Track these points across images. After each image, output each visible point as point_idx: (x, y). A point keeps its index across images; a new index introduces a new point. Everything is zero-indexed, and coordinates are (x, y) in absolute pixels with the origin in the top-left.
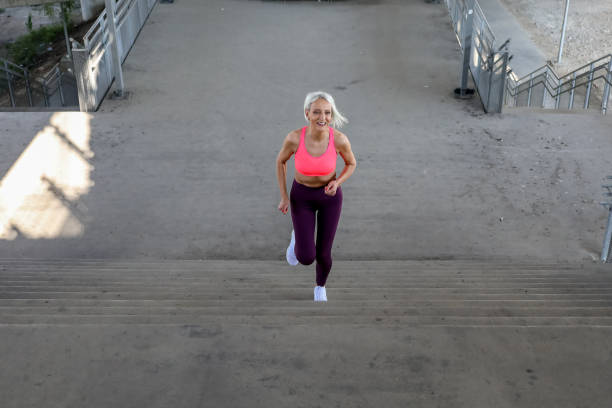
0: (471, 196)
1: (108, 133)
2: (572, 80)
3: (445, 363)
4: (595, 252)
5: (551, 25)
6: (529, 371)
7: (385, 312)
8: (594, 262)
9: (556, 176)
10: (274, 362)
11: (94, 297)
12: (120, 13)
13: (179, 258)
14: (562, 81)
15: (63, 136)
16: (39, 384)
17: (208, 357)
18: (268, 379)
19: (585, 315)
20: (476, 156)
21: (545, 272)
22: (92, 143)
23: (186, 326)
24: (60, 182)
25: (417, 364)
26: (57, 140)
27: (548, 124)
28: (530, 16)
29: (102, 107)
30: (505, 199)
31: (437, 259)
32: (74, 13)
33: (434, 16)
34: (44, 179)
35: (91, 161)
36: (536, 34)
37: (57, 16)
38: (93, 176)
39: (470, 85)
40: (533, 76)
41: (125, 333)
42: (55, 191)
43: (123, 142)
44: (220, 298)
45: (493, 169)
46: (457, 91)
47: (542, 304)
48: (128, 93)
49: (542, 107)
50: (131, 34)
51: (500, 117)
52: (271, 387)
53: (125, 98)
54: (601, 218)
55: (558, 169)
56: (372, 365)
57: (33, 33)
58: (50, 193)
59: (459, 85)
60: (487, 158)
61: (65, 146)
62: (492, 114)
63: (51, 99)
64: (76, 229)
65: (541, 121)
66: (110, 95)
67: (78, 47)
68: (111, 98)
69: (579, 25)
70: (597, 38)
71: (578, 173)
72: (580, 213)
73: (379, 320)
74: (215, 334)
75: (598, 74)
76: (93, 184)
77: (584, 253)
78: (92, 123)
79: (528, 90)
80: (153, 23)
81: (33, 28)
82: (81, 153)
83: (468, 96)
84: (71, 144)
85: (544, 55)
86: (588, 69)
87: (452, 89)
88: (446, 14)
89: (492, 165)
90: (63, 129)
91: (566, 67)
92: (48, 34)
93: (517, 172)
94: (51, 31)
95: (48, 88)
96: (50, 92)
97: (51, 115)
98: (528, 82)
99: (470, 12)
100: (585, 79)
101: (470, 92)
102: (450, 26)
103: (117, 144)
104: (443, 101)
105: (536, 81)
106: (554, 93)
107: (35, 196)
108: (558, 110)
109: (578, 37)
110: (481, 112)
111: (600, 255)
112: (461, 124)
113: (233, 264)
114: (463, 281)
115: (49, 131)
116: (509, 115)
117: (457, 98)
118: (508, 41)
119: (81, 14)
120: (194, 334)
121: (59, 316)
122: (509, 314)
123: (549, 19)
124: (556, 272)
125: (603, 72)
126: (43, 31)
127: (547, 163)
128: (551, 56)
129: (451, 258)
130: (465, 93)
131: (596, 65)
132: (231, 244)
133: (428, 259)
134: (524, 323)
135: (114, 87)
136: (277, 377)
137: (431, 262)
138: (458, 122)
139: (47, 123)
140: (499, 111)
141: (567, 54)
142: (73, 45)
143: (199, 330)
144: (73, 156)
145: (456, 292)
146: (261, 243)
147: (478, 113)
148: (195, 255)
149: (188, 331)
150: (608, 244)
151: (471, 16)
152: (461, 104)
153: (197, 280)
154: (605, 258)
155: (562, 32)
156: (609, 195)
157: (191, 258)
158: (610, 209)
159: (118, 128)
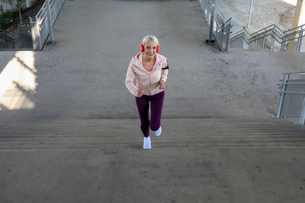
0: (216, 89)
1: (48, 61)
2: (256, 36)
3: (220, 165)
4: (273, 114)
5: (244, 10)
6: (258, 167)
7: (189, 142)
8: (274, 118)
9: (254, 79)
10: (144, 165)
11: (54, 137)
12: (51, 5)
13: (85, 118)
14: (252, 36)
15: (21, 62)
16: (38, 177)
17: (114, 163)
18: (142, 173)
19: (277, 142)
20: (217, 71)
21: (253, 123)
22: (36, 66)
23: (102, 150)
24: (21, 84)
25: (208, 165)
26: (19, 64)
27: (249, 56)
28: (235, 6)
29: (43, 49)
30: (231, 90)
31: (203, 118)
32: (23, 4)
33: (194, 7)
34: (14, 82)
35: (35, 74)
36: (237, 15)
37: (15, 5)
38: (37, 80)
39: (213, 39)
40: (238, 34)
41: (75, 153)
42: (19, 87)
43: (54, 65)
44: (111, 136)
45: (226, 77)
46: (207, 41)
47: (257, 137)
48: (55, 42)
49: (242, 48)
50: (55, 15)
51: (227, 53)
52: (144, 176)
53: (54, 44)
54: (276, 98)
55: (255, 76)
56: (188, 166)
57: (3, 13)
58: (17, 89)
59: (208, 38)
60: (223, 72)
61: (23, 67)
62: (223, 51)
63: (16, 45)
65: (246, 55)
67: (33, 21)
68: (48, 44)
69: (256, 10)
70: (265, 16)
71: (264, 78)
72: (266, 96)
73: (187, 145)
74: (116, 153)
75: (268, 33)
76: (37, 84)
77: (269, 114)
78: (35, 56)
79: (235, 40)
81: (4, 11)
82: (31, 70)
83: (212, 43)
84: (26, 66)
85: (241, 24)
86: (264, 31)
87: (204, 40)
88: (199, 5)
89: (225, 75)
90: (21, 59)
91: (252, 30)
92: (11, 14)
93: (236, 78)
94: (12, 12)
95: (14, 40)
96: (15, 41)
97: (15, 53)
98: (236, 37)
99: (213, 5)
100: (263, 35)
101: (213, 41)
102: (203, 12)
103: (52, 66)
104: (201, 46)
105: (239, 36)
106: (248, 41)
107: (10, 90)
108: (251, 50)
109: (256, 16)
110: (218, 51)
111: (276, 115)
112: (210, 56)
113: (110, 121)
114: (218, 128)
115: (15, 60)
116: (231, 52)
117: (207, 44)
118: (230, 19)
119: (26, 4)
120: (106, 153)
121: (41, 146)
122: (244, 142)
123: (243, 8)
124: (259, 123)
125: (271, 32)
126: (8, 12)
127: (250, 74)
128: (244, 25)
129: (209, 117)
130: (211, 42)
131: (268, 29)
132: (108, 112)
133: (199, 118)
134: (252, 146)
135: (49, 39)
136: (146, 172)
137: (201, 119)
138: (208, 55)
139: (14, 56)
140: (226, 50)
141: (251, 23)
142: (31, 20)
143: (107, 151)
144: (27, 72)
145: (217, 133)
146: (122, 111)
147: (216, 51)
148: (92, 117)
149: (104, 151)
150: (279, 110)
151: (214, 7)
152: (209, 47)
153: (98, 129)
154: (278, 117)
155: (249, 13)
156: (280, 88)
157: (90, 118)
158: (281, 94)
159: (52, 58)
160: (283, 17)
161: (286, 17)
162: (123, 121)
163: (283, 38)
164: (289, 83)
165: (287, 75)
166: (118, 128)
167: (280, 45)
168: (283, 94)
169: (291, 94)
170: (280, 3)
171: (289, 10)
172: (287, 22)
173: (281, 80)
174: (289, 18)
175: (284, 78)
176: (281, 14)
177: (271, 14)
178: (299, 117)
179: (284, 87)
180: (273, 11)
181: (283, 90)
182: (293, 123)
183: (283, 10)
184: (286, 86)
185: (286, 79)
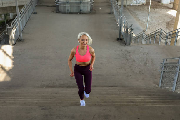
0: (122, 69)
1: (18, 51)
2: (150, 36)
3: (115, 117)
4: (157, 84)
5: (144, 20)
6: (138, 118)
7: (98, 102)
8: (157, 87)
9: (146, 63)
10: (66, 117)
11: (14, 99)
12: (21, 17)
13: (38, 87)
14: (148, 36)
15: (5, 52)
17: (47, 116)
19: (154, 102)
20: (123, 57)
21: (143, 90)
22: (13, 54)
23: (40, 107)
24: (4, 66)
25: (107, 117)
26: (3, 53)
28: (138, 18)
29: (16, 44)
30: (132, 70)
31: (112, 87)
32: (8, 17)
33: (111, 18)
35: (13, 59)
36: (140, 23)
37: (3, 18)
38: (13, 64)
39: (121, 37)
40: (139, 34)
41: (23, 109)
42: (3, 68)
43: (22, 54)
44: (50, 98)
45: (128, 61)
46: (118, 39)
47: (142, 99)
48: (23, 40)
49: (142, 43)
50: (25, 23)
51: (130, 46)
53: (23, 41)
54: (159, 75)
55: (146, 61)
56: (94, 117)
58: (1, 69)
59: (118, 37)
60: (126, 58)
61: (5, 55)
62: (128, 45)
63: (1, 42)
64: (8, 79)
65: (142, 47)
66: (19, 40)
67: (9, 27)
68: (19, 41)
69: (152, 20)
70: (157, 24)
71: (152, 62)
72: (153, 73)
73: (96, 104)
74: (49, 109)
75: (157, 34)
76: (13, 66)
77: (154, 85)
78: (13, 48)
79: (138, 38)
80: (31, 20)
82: (10, 57)
83: (121, 40)
84: (7, 55)
85: (142, 28)
86: (155, 33)
87: (116, 38)
88: (114, 17)
89: (128, 60)
90: (5, 50)
91: (149, 32)
93: (135, 62)
94: (1, 22)
96: (1, 40)
97: (1, 46)
98: (138, 36)
99: (121, 16)
100: (154, 35)
101: (121, 39)
102: (116, 21)
103: (20, 55)
104: (114, 42)
105: (140, 36)
106: (145, 39)
108: (147, 44)
109: (152, 23)
110: (125, 45)
111: (159, 85)
112: (119, 48)
113: (54, 89)
114: (120, 93)
115: (1, 51)
116: (132, 46)
117: (117, 41)
118: (132, 25)
119: (10, 17)
120: (43, 109)
123: (144, 18)
124: (146, 90)
125: (159, 33)
127: (144, 59)
128: (144, 29)
129: (116, 86)
131: (157, 31)
132: (53, 83)
133: (110, 87)
134: (137, 105)
135: (20, 38)
137: (111, 88)
138: (118, 48)
140: (130, 45)
141: (149, 28)
142: (8, 26)
143: (44, 108)
144: (8, 58)
145: (118, 96)
146: (62, 83)
147: (123, 45)
148: (43, 86)
149: (41, 108)
150: (161, 82)
151: (122, 18)
152: (119, 42)
153: (44, 93)
154: (160, 86)
155: (147, 22)
156: (161, 68)
157: (42, 87)
158: (161, 72)
159: (21, 50)
160: (168, 24)
161: (171, 24)
162: (62, 89)
163: (166, 37)
164: (167, 65)
165: (165, 60)
166: (56, 93)
167: (164, 41)
168: (162, 72)
169: (168, 72)
170: (167, 15)
171: (172, 20)
172: (171, 27)
173: (162, 63)
174: (172, 24)
175: (163, 62)
176: (167, 22)
177: (161, 22)
178: (172, 87)
179: (163, 67)
180: (162, 21)
181: (163, 69)
182: (168, 90)
183: (169, 20)
184: (165, 66)
185: (165, 62)
